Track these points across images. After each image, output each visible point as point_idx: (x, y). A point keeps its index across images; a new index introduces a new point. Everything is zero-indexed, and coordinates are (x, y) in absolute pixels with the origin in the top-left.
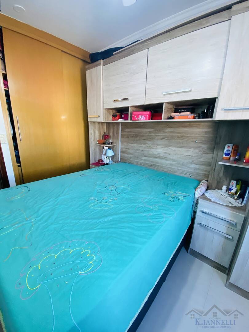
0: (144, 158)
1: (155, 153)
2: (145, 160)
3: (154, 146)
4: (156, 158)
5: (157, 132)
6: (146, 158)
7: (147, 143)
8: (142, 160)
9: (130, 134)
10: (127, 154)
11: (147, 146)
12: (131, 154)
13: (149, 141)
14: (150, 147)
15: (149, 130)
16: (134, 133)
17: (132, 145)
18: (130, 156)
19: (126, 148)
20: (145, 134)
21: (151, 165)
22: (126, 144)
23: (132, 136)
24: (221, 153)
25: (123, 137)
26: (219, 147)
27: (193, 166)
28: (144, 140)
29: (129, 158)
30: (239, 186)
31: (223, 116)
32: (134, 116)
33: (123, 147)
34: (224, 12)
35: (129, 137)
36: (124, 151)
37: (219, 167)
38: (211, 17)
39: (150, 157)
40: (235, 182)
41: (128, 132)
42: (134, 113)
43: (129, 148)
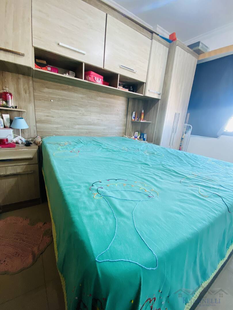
0: (77, 126)
1: (89, 120)
2: (79, 129)
3: (87, 113)
4: (91, 125)
6: (80, 126)
7: (79, 110)
8: (75, 129)
9: (53, 96)
10: (50, 124)
11: (81, 113)
12: (58, 124)
13: (82, 107)
14: (83, 114)
15: (81, 96)
16: (60, 96)
17: (56, 111)
18: (55, 126)
19: (47, 116)
20: (76, 99)
21: (87, 133)
22: (47, 110)
23: (57, 99)
24: (130, 117)
25: (39, 100)
26: (129, 113)
27: (117, 128)
28: (76, 106)
29: (55, 129)
30: (139, 134)
31: (148, 94)
32: (92, 76)
33: (41, 114)
34: (150, 33)
35: (52, 101)
36: (44, 120)
37: (130, 126)
38: (145, 30)
39: (85, 125)
40: (137, 132)
41: (50, 93)
42: (92, 73)
43: (52, 116)
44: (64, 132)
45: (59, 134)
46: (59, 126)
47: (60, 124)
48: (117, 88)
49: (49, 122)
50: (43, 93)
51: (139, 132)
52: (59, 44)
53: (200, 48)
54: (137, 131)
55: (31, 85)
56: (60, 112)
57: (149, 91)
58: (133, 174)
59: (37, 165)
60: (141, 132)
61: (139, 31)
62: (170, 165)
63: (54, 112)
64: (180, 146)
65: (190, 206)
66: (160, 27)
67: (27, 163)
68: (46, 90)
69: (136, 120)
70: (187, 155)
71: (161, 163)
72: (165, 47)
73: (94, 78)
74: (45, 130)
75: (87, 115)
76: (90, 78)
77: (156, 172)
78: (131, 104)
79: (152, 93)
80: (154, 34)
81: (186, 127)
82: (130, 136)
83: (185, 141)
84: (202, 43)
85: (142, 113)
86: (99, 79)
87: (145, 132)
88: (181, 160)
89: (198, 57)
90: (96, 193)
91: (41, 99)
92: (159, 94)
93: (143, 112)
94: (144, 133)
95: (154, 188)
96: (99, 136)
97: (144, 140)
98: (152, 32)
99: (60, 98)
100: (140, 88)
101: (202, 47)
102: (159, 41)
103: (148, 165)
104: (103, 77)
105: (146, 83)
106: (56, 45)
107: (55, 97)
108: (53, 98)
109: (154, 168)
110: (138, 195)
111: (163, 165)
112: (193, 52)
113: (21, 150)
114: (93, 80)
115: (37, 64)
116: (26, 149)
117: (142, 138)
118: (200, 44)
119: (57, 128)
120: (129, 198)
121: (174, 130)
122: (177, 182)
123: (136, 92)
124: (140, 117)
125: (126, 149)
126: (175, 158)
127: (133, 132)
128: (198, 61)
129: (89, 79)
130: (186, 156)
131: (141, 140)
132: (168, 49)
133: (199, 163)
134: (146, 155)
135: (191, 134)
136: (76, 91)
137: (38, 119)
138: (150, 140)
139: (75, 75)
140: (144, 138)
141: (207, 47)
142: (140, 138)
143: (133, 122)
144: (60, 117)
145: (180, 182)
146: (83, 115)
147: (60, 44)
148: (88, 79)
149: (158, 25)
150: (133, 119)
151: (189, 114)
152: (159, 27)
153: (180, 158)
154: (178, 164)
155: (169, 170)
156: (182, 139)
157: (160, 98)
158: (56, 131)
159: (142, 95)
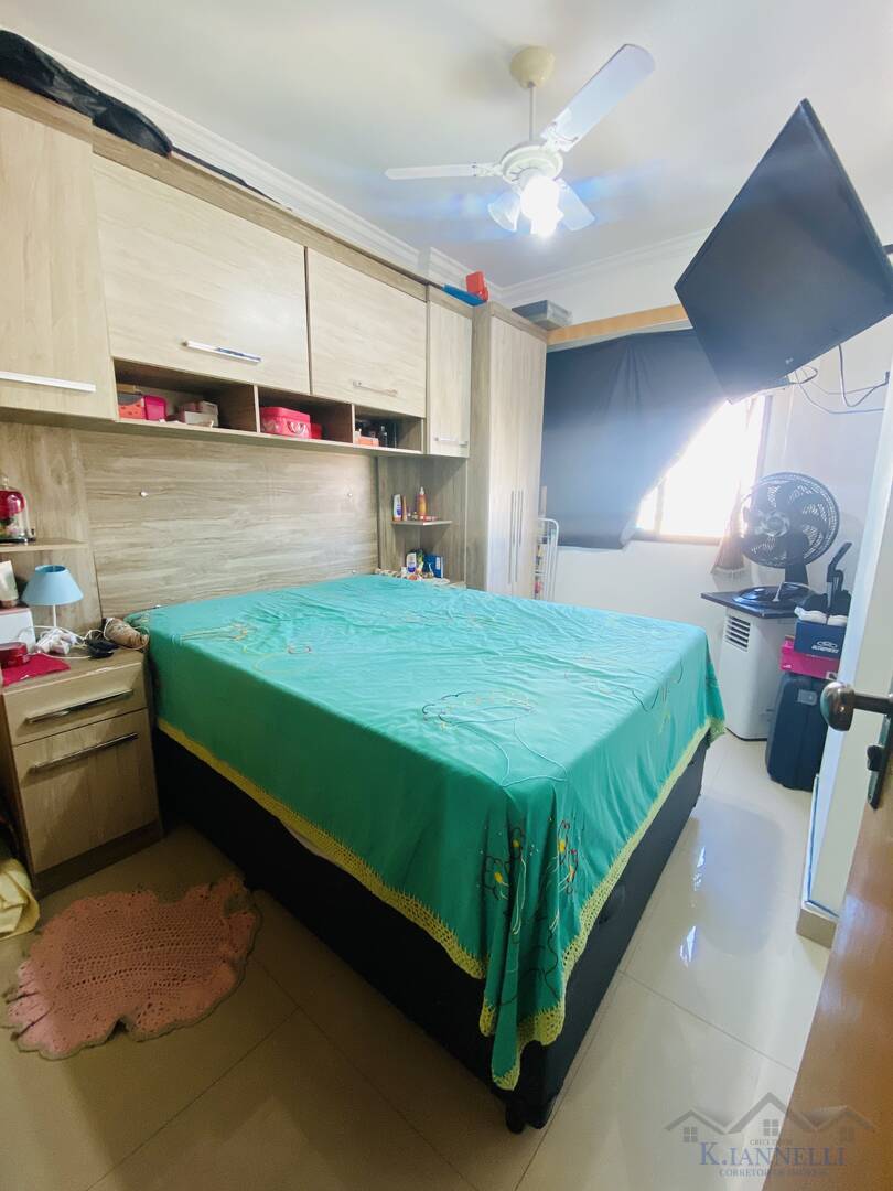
0: (230, 564)
2: (236, 570)
3: (259, 516)
4: (273, 551)
5: (259, 473)
6: (239, 562)
7: (233, 511)
8: (226, 572)
9: (146, 480)
10: (144, 569)
11: (236, 522)
12: (168, 564)
13: (239, 501)
15: (233, 467)
16: (169, 476)
17: (161, 525)
18: (159, 573)
19: (132, 545)
20: (221, 480)
21: (262, 580)
22: (130, 526)
23: (161, 488)
24: (388, 513)
25: (102, 498)
26: (384, 502)
27: (354, 549)
28: (220, 499)
29: (162, 583)
30: (420, 560)
31: (435, 450)
32: (284, 419)
33: (112, 542)
34: (420, 286)
35: (144, 494)
36: (122, 561)
37: (389, 538)
38: (407, 280)
39: (252, 554)
40: (414, 555)
41: (136, 471)
42: (283, 411)
43: (149, 544)
44: (191, 587)
45: (173, 598)
46: (172, 571)
47: (177, 566)
48: (351, 441)
49: (140, 564)
50: (112, 474)
51: (417, 552)
52: (185, 344)
53: (549, 317)
54: (412, 552)
55: (76, 455)
56: (170, 525)
57: (437, 439)
58: (478, 679)
59: (146, 712)
60: (425, 553)
61: (393, 284)
62: (537, 645)
63: (155, 529)
64: (537, 578)
65: (590, 710)
66: (439, 253)
67: (114, 712)
68: (121, 463)
69: (405, 518)
70: (562, 612)
71: (517, 643)
72: (463, 318)
73: (289, 424)
74: (126, 594)
75: (257, 524)
76: (277, 427)
77: (518, 665)
78: (384, 473)
79: (444, 443)
80: (431, 288)
81: (543, 524)
82: (395, 567)
83: (545, 562)
84: (554, 306)
85: (420, 496)
86: (302, 426)
87: (436, 551)
88: (555, 629)
89: (546, 338)
90: (440, 722)
91: (105, 492)
92: (463, 446)
93: (422, 493)
94: (434, 553)
95: (528, 696)
96: (301, 583)
97: (437, 575)
98: (426, 283)
99: (167, 483)
100: (409, 431)
101: (554, 315)
102: (445, 304)
103: (494, 653)
104: (308, 416)
105: (425, 419)
106: (177, 347)
107: (152, 480)
108: (146, 487)
109: (509, 659)
110: (508, 711)
111: (522, 648)
112: (534, 326)
113: (92, 673)
114: (286, 431)
115: (124, 399)
116: (104, 668)
117: (429, 568)
118: (549, 308)
119: (167, 579)
120: (499, 718)
121: (514, 539)
122: (561, 677)
123: (397, 447)
124: (416, 509)
125: (418, 619)
126: (542, 627)
127: (402, 554)
128: (548, 347)
129: (274, 428)
130: (561, 615)
131: (428, 577)
132: (469, 322)
133: (590, 630)
134: (478, 630)
135: (559, 544)
136: (217, 455)
137: (103, 561)
138: (454, 575)
139: (217, 411)
140: (438, 568)
141: (565, 312)
142: (425, 570)
143: (398, 528)
144: (174, 541)
145: (566, 677)
146: (247, 524)
147: (192, 344)
148: (270, 429)
149: (433, 249)
150: (397, 516)
151: (545, 489)
152: (435, 253)
153: (550, 625)
154: (550, 639)
155: (539, 657)
156: (538, 558)
157: (467, 456)
158: (163, 591)
159: (418, 452)
